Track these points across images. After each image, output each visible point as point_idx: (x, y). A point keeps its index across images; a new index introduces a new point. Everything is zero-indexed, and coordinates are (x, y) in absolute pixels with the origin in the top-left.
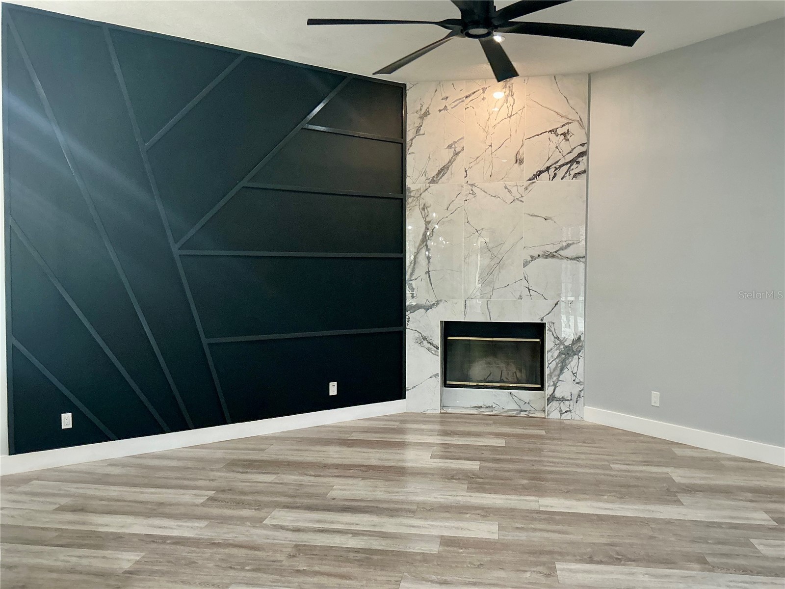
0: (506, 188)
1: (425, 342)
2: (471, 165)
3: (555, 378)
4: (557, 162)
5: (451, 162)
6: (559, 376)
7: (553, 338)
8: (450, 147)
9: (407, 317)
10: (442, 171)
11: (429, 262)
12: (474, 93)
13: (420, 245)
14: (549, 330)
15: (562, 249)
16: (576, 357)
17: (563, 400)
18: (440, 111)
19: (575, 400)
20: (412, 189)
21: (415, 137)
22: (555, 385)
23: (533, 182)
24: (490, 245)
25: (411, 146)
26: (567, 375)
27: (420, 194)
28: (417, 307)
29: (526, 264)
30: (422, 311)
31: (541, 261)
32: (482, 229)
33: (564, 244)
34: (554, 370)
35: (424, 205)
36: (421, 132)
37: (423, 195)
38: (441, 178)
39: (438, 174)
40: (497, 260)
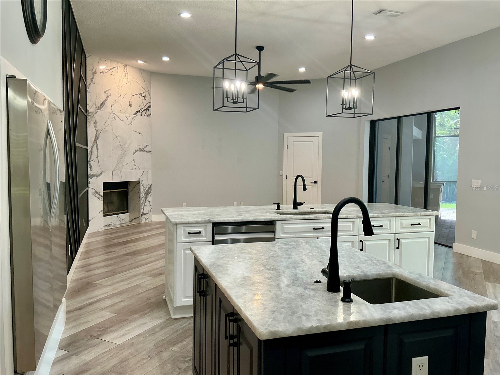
0: (126, 117)
1: (97, 194)
2: (114, 103)
3: (143, 205)
4: (142, 109)
5: (106, 100)
6: (145, 203)
7: (143, 187)
8: (105, 92)
9: (89, 181)
10: (103, 104)
11: (98, 152)
12: (114, 68)
13: (94, 142)
14: (142, 184)
15: (145, 147)
16: (150, 194)
17: (146, 214)
18: (101, 73)
19: (149, 213)
20: (90, 112)
21: (91, 84)
22: (144, 208)
23: (135, 116)
24: (122, 144)
25: (89, 88)
26: (147, 203)
27: (94, 115)
28: (93, 176)
29: (134, 154)
30: (95, 177)
31: (138, 152)
32: (118, 136)
33: (145, 145)
34: (143, 201)
35: (95, 121)
36: (93, 82)
37: (95, 115)
38: (102, 108)
39: (100, 106)
40: (124, 152)
